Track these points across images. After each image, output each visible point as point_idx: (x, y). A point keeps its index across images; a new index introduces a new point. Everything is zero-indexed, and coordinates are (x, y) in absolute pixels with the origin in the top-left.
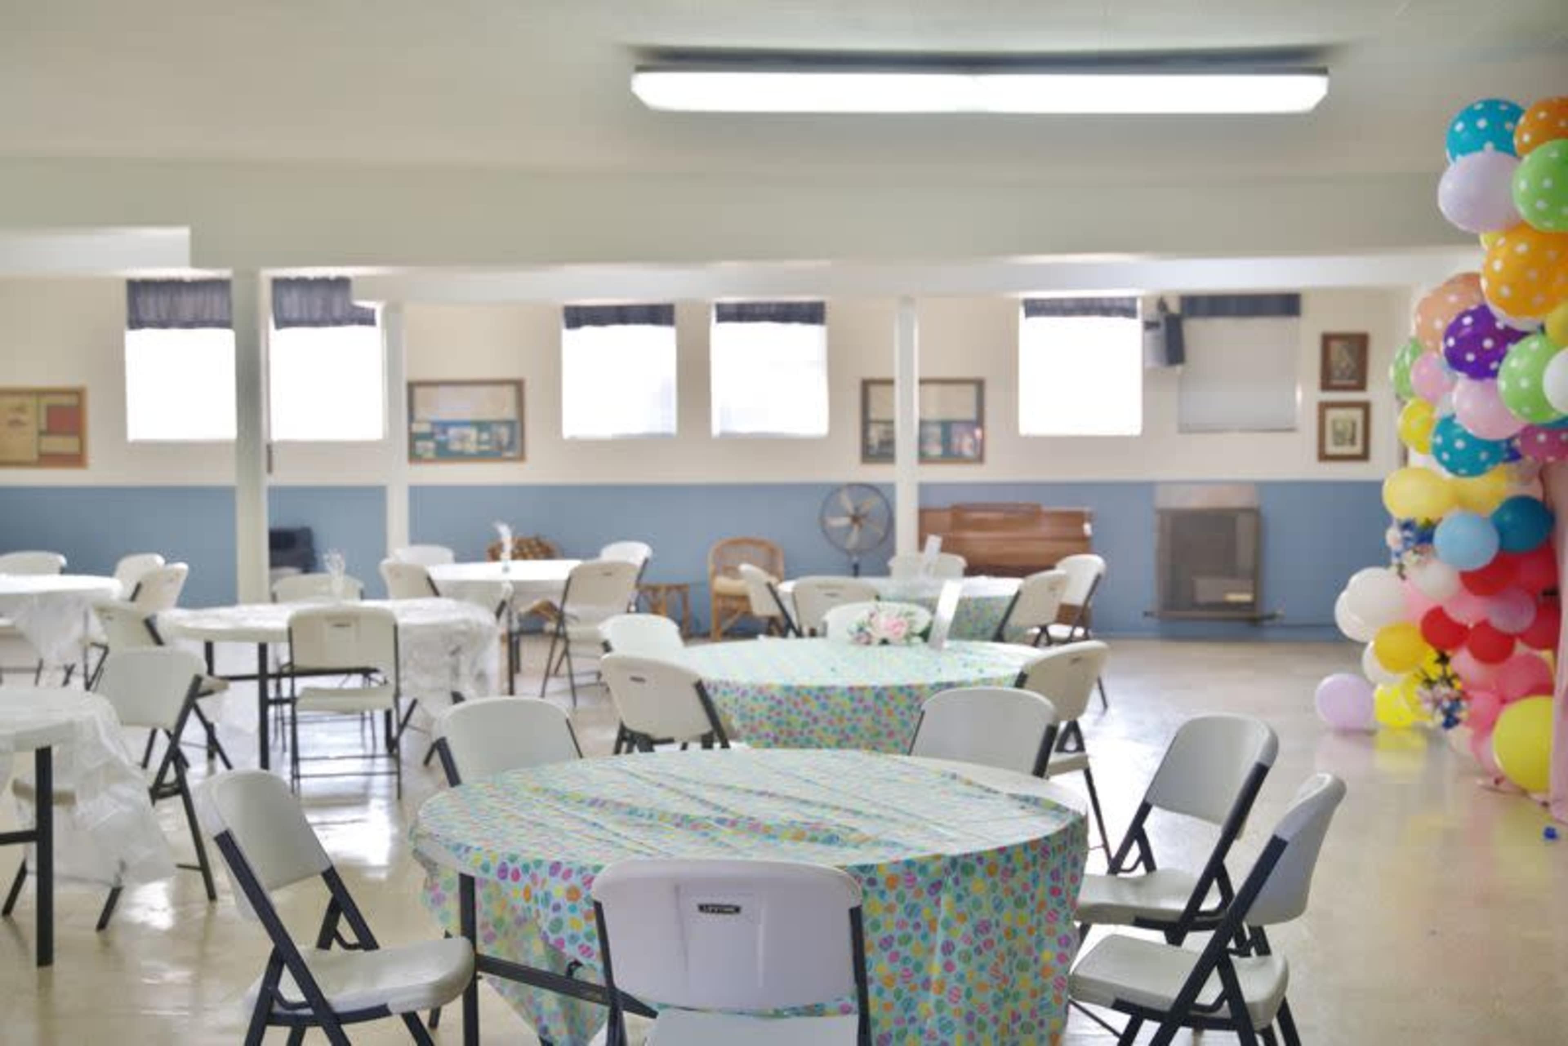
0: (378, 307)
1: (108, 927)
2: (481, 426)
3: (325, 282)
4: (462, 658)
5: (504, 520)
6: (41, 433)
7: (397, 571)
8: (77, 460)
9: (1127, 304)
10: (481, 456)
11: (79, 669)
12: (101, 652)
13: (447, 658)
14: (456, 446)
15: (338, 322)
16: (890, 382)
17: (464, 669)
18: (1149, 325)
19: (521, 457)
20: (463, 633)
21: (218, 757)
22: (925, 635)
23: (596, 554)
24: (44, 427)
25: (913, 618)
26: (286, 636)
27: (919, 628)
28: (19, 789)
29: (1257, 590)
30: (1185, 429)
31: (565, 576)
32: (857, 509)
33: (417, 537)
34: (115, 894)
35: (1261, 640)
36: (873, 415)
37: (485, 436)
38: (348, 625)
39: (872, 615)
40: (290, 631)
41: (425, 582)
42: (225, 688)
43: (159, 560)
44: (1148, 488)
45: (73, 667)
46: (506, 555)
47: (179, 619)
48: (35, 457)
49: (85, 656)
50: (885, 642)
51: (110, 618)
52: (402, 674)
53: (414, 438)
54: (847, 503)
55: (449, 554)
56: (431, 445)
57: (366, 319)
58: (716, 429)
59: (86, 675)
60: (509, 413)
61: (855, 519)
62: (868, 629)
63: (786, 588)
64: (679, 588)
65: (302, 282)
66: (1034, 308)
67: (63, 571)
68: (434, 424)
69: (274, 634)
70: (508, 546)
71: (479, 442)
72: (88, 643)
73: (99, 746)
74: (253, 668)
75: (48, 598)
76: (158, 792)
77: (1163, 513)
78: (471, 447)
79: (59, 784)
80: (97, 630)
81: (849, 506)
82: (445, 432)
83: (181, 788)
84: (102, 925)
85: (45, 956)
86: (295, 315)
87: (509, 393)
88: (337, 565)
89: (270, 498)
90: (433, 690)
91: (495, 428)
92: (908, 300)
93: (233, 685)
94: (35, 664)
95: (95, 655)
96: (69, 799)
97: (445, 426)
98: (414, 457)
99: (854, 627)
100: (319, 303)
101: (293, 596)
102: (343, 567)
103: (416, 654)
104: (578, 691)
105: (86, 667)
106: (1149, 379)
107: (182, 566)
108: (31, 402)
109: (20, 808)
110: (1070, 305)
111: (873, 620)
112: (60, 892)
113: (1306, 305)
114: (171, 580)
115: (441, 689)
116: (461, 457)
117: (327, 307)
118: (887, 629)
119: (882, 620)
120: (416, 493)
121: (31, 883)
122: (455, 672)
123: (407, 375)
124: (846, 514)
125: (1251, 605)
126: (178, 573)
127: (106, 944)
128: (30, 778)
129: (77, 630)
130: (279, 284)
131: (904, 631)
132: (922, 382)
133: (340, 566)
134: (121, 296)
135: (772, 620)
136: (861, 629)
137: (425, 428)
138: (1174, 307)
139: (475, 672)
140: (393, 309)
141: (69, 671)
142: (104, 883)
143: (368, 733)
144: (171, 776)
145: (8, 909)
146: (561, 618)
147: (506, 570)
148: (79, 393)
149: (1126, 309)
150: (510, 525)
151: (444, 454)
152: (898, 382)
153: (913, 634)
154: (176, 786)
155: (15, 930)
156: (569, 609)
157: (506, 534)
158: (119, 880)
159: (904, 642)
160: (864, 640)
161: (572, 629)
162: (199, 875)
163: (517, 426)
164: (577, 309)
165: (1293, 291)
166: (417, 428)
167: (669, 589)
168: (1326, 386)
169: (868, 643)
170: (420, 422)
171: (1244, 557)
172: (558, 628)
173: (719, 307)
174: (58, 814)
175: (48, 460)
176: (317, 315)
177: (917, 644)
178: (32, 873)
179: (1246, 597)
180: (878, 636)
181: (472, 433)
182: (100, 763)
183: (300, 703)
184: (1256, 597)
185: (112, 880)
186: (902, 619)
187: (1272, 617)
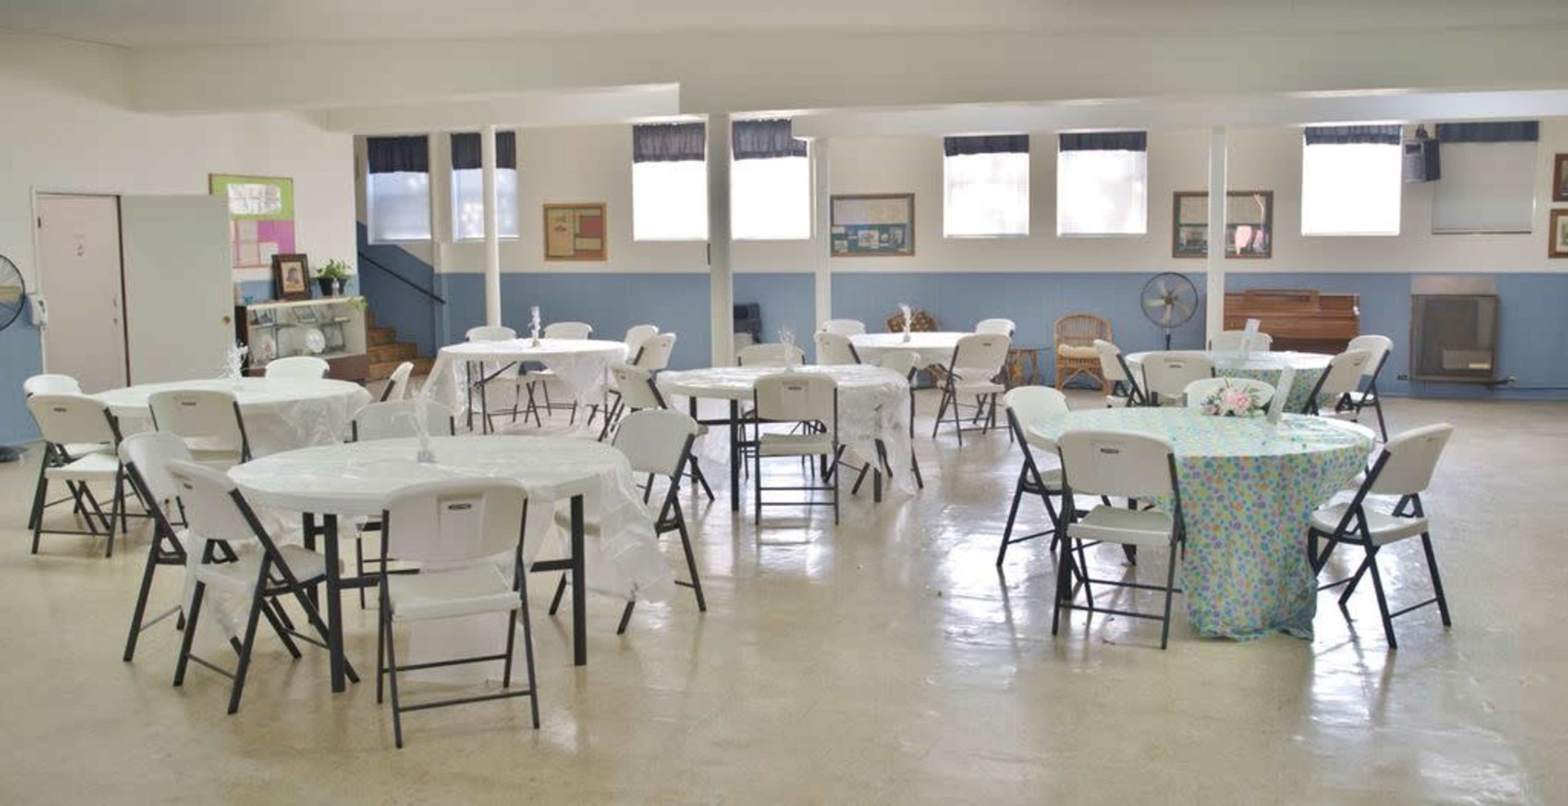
0: (809, 140)
1: (626, 632)
2: (883, 228)
3: (771, 124)
4: (884, 413)
5: (905, 302)
6: (576, 236)
7: (826, 340)
8: (599, 254)
9: (1391, 132)
10: (882, 252)
11: (601, 407)
12: (616, 396)
13: (873, 414)
14: (863, 244)
15: (779, 154)
16: (1205, 194)
17: (885, 424)
18: (1410, 149)
19: (912, 253)
20: (884, 394)
21: (700, 484)
22: (1266, 408)
23: (972, 329)
24: (578, 231)
25: (1258, 394)
26: (752, 395)
27: (1261, 403)
28: (559, 519)
29: (1494, 361)
30: (1437, 232)
31: (954, 345)
32: (1170, 293)
33: (837, 313)
34: (630, 606)
35: (1498, 401)
36: (1183, 220)
37: (885, 236)
38: (799, 389)
39: (1221, 390)
40: (755, 391)
41: (847, 348)
42: (706, 432)
43: (656, 329)
44: (1407, 277)
45: (597, 406)
46: (907, 328)
47: (672, 378)
48: (572, 253)
49: (606, 399)
50: (1231, 413)
51: (623, 378)
52: (839, 425)
53: (834, 237)
54: (1162, 287)
55: (861, 325)
56: (845, 243)
57: (799, 151)
58: (1060, 231)
59: (606, 412)
60: (905, 220)
61: (1169, 301)
62: (1217, 402)
63: (1132, 359)
64: (1030, 351)
65: (755, 124)
66: (1315, 136)
67: (590, 337)
68: (848, 227)
69: (743, 392)
70: (909, 322)
71: (881, 241)
72: (607, 390)
73: (618, 493)
74: (727, 416)
75: (580, 355)
76: (661, 527)
77: (1415, 297)
78: (875, 245)
79: (588, 518)
80: (613, 382)
81: (1164, 291)
82: (856, 234)
83: (678, 523)
84: (621, 630)
85: (580, 658)
86: (749, 149)
87: (903, 204)
88: (788, 339)
89: (734, 282)
90: (862, 438)
91: (892, 231)
92: (1219, 130)
93: (711, 428)
94: (572, 402)
95: (612, 399)
96: (595, 531)
97: (856, 228)
98: (834, 252)
99: (1205, 399)
100: (766, 138)
101: (755, 361)
102: (793, 341)
103: (849, 411)
104: (963, 433)
105: (606, 406)
106: (1408, 192)
107: (672, 335)
108: (569, 213)
109: (560, 534)
110: (1344, 133)
111: (1221, 395)
112: (590, 600)
113: (1543, 131)
114: (664, 345)
115: (868, 437)
116: (868, 252)
117: (772, 140)
118: (1232, 403)
119: (1229, 394)
120: (837, 279)
121: (569, 590)
122: (879, 425)
123: (830, 191)
124: (1162, 298)
125: (1489, 372)
126: (669, 340)
127: (625, 648)
128: (567, 513)
129: (600, 380)
130: (740, 126)
131: (1248, 404)
132: (1230, 194)
133: (790, 338)
134: (629, 136)
135: (1118, 384)
136: (1211, 402)
137: (842, 230)
138: (1431, 134)
139: (892, 424)
140: (821, 142)
141: (595, 408)
142: (622, 596)
143: (808, 464)
144: (671, 514)
145: (553, 611)
146: (950, 377)
147: (907, 339)
148: (601, 207)
149: (1388, 136)
150: (910, 306)
151: (855, 250)
152: (1210, 194)
153: (1256, 408)
154: (676, 522)
155: (558, 625)
156: (956, 370)
157: (906, 310)
158: (634, 597)
159: (1247, 413)
160: (1214, 410)
161: (958, 385)
162: (692, 591)
163: (910, 228)
164: (955, 139)
165: (1534, 119)
166: (837, 231)
167: (1022, 351)
168: (1557, 197)
169: (1216, 414)
170: (838, 226)
171: (1484, 333)
172: (948, 385)
173: (1063, 137)
174: (588, 541)
175: (580, 255)
176: (764, 148)
177: (1258, 416)
178: (569, 583)
179: (1486, 366)
180: (1224, 408)
181: (875, 234)
182: (618, 507)
183: (762, 447)
184: (1492, 364)
185: (629, 596)
186: (1247, 395)
187: (1505, 382)
